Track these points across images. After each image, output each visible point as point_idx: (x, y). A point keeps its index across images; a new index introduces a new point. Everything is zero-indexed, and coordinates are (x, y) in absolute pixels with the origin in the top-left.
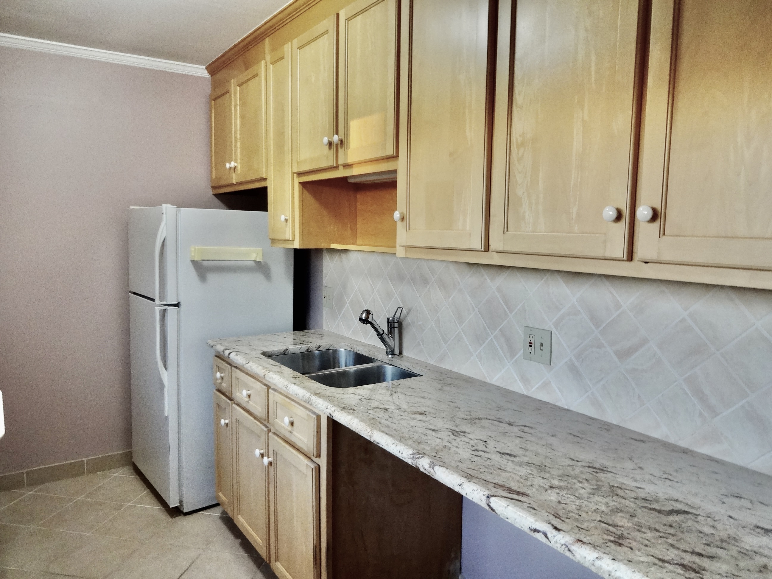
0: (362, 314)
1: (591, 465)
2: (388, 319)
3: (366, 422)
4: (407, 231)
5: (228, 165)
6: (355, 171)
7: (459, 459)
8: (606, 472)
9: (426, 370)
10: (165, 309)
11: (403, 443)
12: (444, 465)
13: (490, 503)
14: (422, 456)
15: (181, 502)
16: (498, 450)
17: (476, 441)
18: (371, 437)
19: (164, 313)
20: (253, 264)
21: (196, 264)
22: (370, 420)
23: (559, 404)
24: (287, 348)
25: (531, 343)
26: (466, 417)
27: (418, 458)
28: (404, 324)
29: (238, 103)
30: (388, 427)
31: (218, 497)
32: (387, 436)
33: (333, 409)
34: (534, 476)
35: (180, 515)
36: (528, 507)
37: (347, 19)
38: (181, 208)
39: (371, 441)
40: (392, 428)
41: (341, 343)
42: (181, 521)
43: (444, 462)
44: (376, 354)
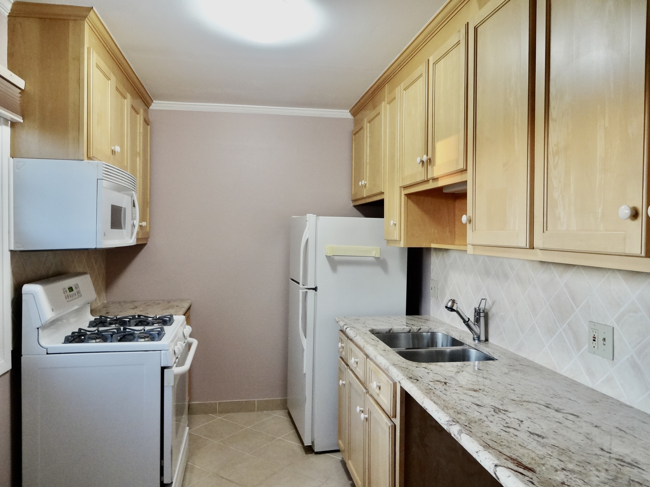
0: (448, 302)
1: (621, 458)
2: (475, 309)
3: (422, 391)
4: (473, 232)
5: (360, 183)
6: (441, 183)
7: (486, 431)
8: (633, 467)
9: (503, 356)
10: (307, 292)
11: (444, 411)
12: (470, 433)
13: (496, 471)
14: (455, 423)
15: (313, 442)
16: (530, 430)
17: (513, 419)
18: (423, 403)
19: (305, 295)
20: (373, 259)
21: (330, 259)
22: (426, 389)
23: (622, 400)
24: (392, 328)
25: (595, 338)
26: (516, 399)
27: (451, 425)
28: (490, 314)
29: (368, 135)
30: (439, 397)
31: (338, 444)
32: (434, 404)
33: (401, 378)
34: (551, 457)
35: (312, 453)
36: (528, 481)
37: (434, 63)
38: (320, 217)
39: (422, 406)
40: (442, 399)
41: (439, 327)
42: (312, 458)
43: (471, 432)
44: (465, 339)
